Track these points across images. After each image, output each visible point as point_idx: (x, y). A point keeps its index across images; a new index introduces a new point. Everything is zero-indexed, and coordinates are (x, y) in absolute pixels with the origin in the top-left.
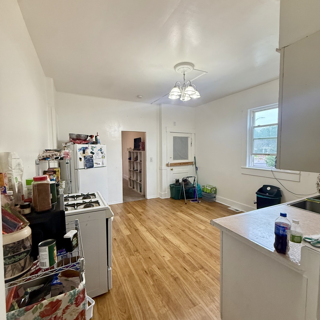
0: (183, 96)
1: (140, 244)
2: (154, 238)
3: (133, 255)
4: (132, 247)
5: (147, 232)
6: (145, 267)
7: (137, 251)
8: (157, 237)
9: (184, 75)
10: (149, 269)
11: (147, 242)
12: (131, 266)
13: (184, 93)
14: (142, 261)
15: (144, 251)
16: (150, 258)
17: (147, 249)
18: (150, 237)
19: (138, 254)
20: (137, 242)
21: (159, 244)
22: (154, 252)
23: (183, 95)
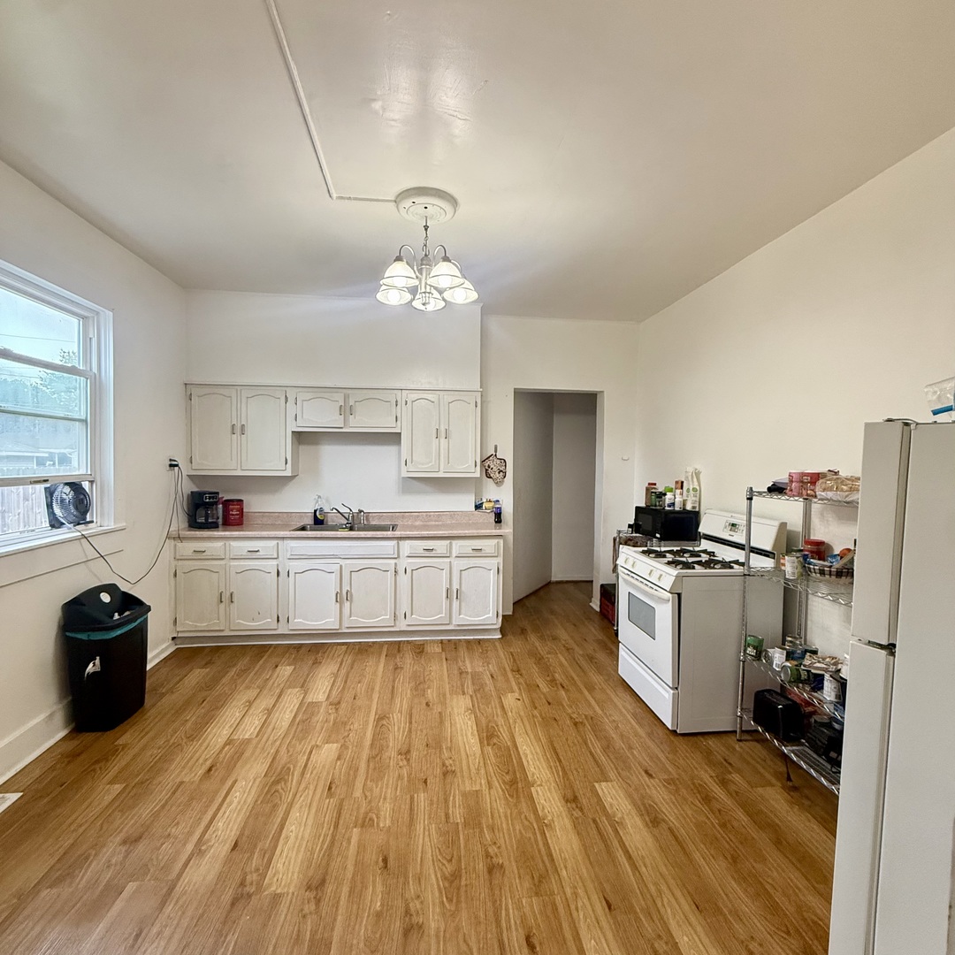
0: (424, 293)
1: (567, 740)
2: (517, 749)
3: (586, 716)
4: (590, 737)
5: (533, 774)
6: (563, 693)
7: (576, 724)
8: (508, 747)
9: (426, 228)
10: (555, 688)
11: (544, 740)
12: (593, 702)
13: (426, 283)
14: (566, 702)
15: (558, 718)
16: (549, 704)
17: (549, 722)
18: (530, 757)
19: (574, 716)
20: (575, 745)
21: (512, 727)
22: (536, 712)
23: (423, 290)
